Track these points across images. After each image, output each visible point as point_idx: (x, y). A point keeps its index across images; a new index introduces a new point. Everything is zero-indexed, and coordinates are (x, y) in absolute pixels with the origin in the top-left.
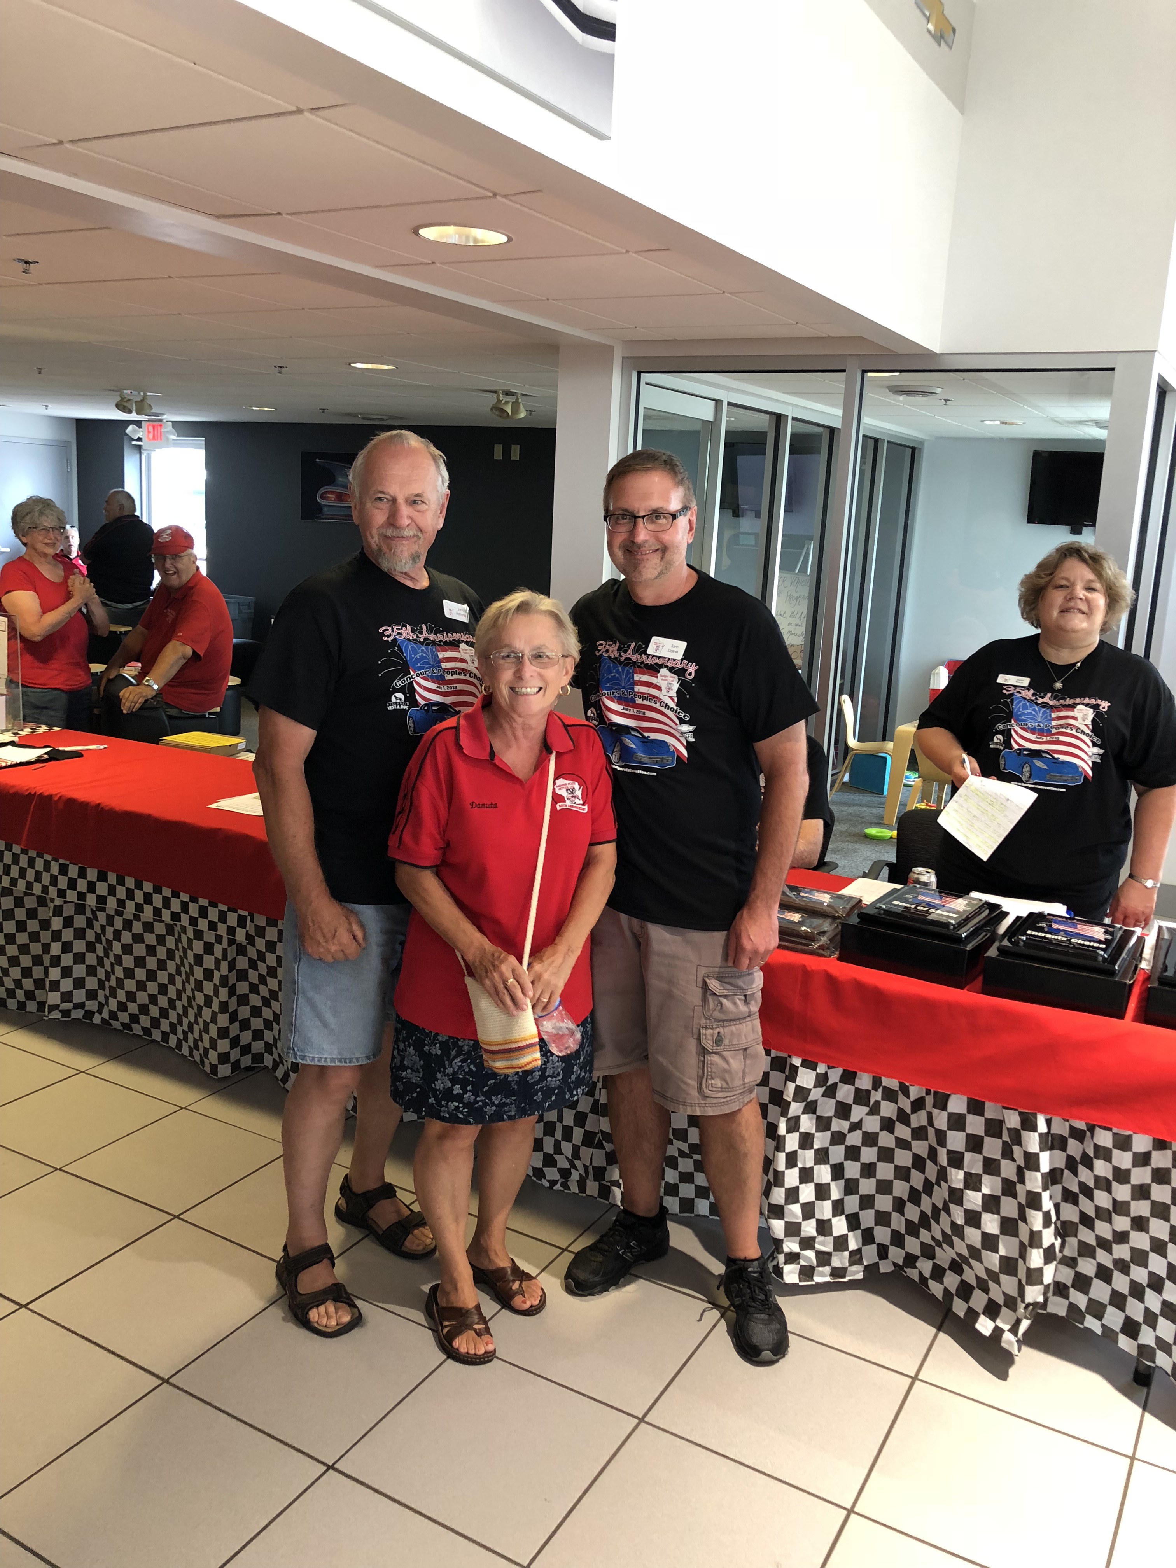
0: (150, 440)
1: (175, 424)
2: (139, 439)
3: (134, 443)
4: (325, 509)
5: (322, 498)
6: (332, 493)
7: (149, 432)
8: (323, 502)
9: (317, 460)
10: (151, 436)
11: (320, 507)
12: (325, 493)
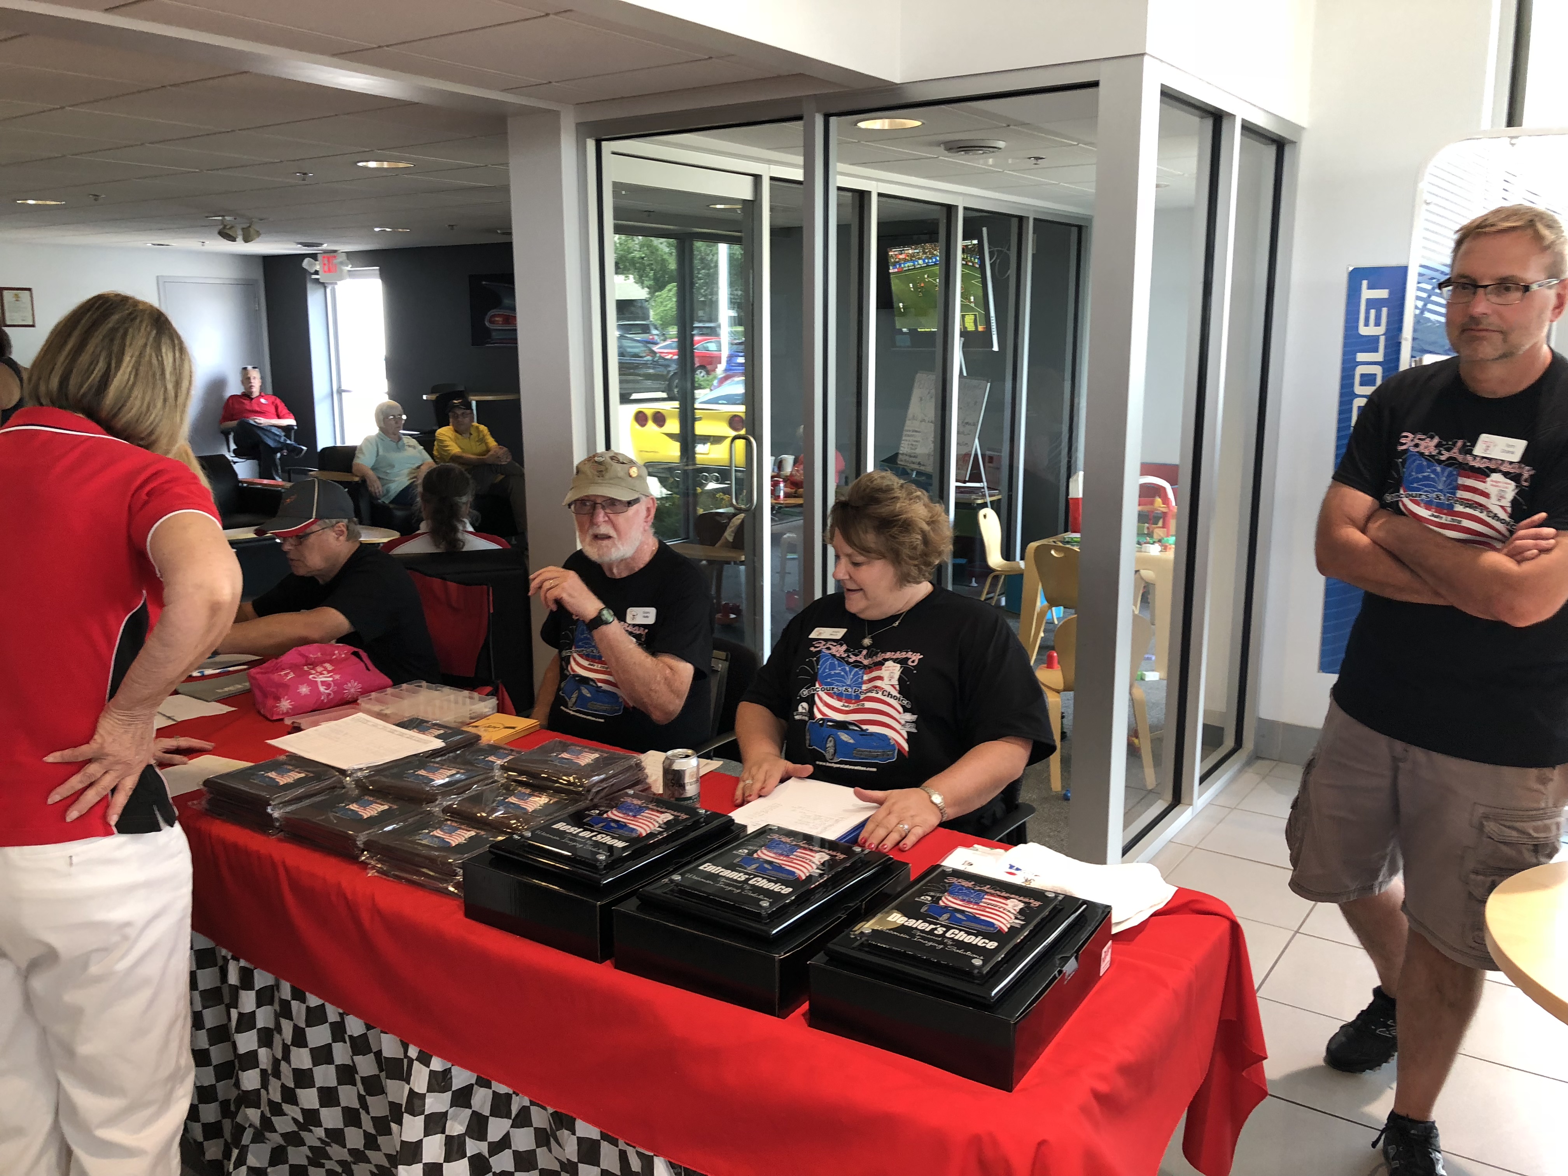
0: (325, 272)
1: (349, 254)
2: (316, 273)
3: (314, 277)
4: (494, 334)
5: (491, 322)
6: (499, 316)
7: (325, 264)
8: (492, 327)
9: (484, 283)
10: (326, 268)
11: (488, 331)
12: (494, 316)
